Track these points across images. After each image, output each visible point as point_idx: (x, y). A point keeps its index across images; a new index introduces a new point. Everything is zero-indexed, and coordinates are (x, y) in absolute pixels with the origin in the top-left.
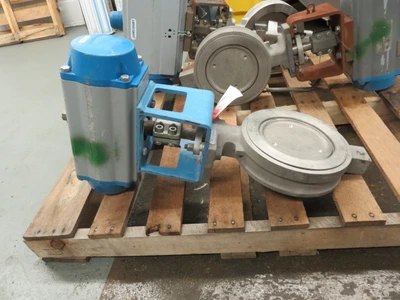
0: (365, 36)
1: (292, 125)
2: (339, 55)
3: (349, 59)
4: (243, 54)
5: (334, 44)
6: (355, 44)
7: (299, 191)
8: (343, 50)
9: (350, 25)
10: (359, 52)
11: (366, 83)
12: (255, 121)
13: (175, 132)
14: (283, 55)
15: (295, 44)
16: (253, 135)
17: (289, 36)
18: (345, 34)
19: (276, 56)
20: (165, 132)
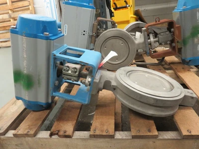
0: (188, 34)
1: (147, 75)
2: (174, 44)
3: (179, 47)
4: (121, 42)
5: (170, 39)
6: (182, 39)
7: (151, 112)
8: (176, 41)
9: (179, 28)
10: (184, 42)
11: (190, 61)
12: (125, 71)
13: (76, 72)
14: (143, 43)
15: (149, 38)
16: (122, 76)
17: (146, 33)
18: (177, 32)
19: (139, 44)
20: (70, 72)
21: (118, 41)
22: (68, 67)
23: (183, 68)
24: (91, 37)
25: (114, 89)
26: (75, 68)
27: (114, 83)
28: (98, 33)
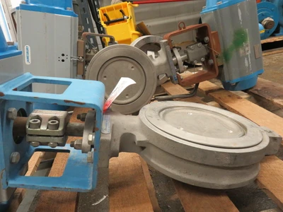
0: (229, 42)
1: (191, 112)
2: (211, 61)
3: (220, 64)
4: (131, 65)
5: (205, 53)
6: (222, 51)
8: (214, 56)
9: (216, 35)
10: (226, 56)
11: (237, 83)
13: (57, 126)
14: (165, 64)
15: (174, 56)
16: (154, 121)
17: (168, 47)
18: (214, 42)
19: (159, 66)
20: (43, 128)
21: (125, 64)
22: (38, 117)
23: (229, 96)
24: (76, 63)
25: (142, 147)
26: (55, 118)
27: (140, 137)
28: (87, 56)
